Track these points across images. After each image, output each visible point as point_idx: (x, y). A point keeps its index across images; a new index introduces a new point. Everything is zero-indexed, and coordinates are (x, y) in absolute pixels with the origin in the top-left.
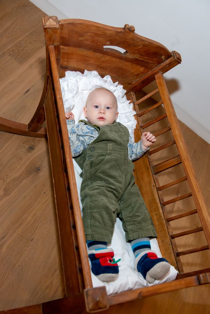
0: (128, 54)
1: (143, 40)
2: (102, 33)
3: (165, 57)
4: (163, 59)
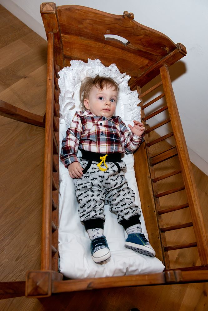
0: (130, 44)
1: (144, 29)
2: (101, 20)
3: (169, 49)
4: (167, 51)
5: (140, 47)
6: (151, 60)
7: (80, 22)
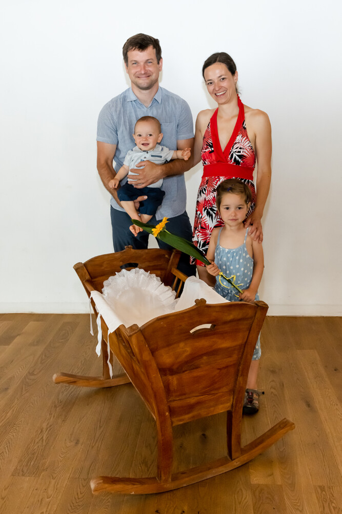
4: (168, 257)
5: (147, 264)
6: (161, 269)
7: (101, 265)
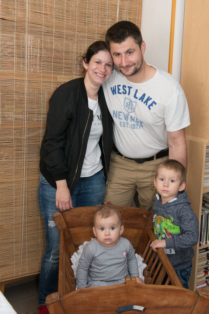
3: (146, 215)
4: (146, 217)
